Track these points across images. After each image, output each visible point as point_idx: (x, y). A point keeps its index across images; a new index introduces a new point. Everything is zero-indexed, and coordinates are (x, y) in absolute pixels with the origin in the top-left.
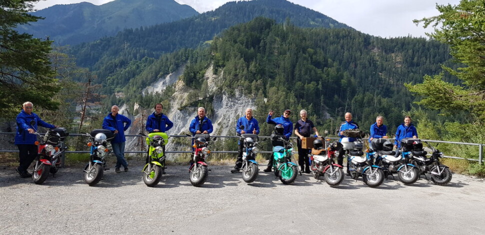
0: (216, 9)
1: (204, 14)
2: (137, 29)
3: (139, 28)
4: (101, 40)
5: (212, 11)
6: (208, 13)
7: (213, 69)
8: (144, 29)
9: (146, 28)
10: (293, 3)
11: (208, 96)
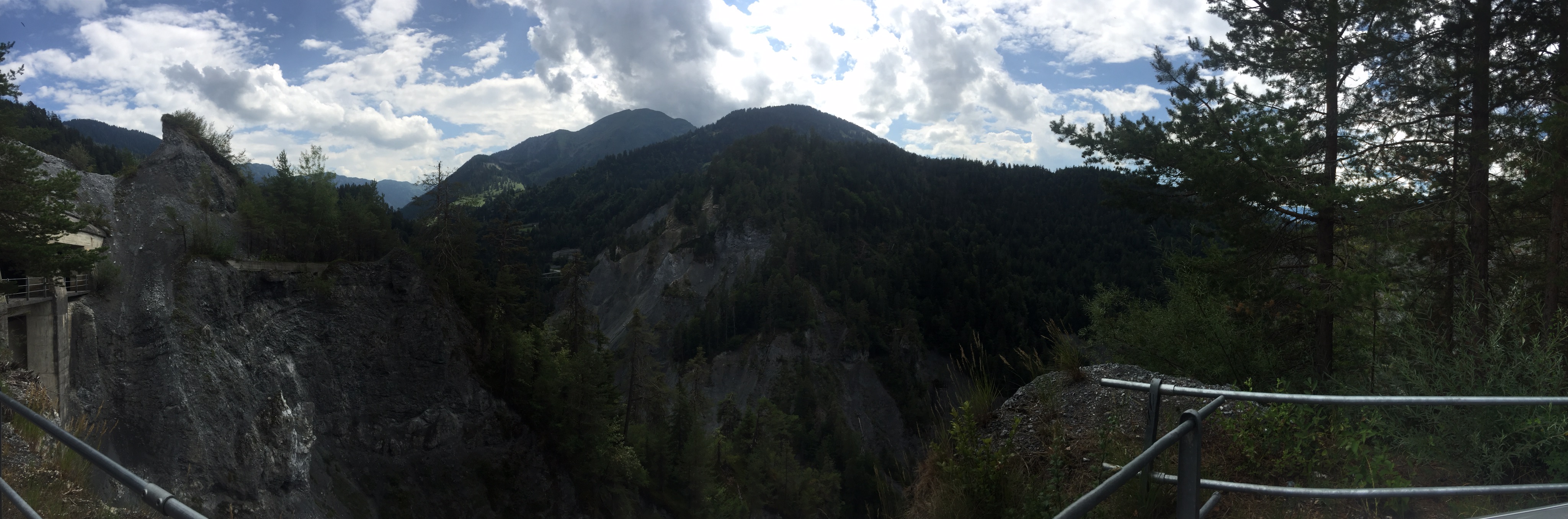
0: (718, 121)
1: (702, 128)
2: (619, 155)
3: (622, 153)
4: (578, 172)
5: (713, 124)
6: (708, 126)
7: (714, 197)
8: (628, 154)
9: (631, 152)
10: (820, 111)
11: (707, 233)
